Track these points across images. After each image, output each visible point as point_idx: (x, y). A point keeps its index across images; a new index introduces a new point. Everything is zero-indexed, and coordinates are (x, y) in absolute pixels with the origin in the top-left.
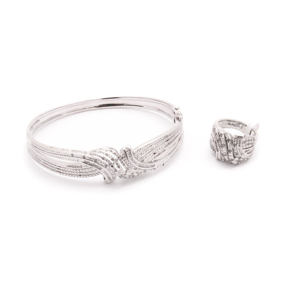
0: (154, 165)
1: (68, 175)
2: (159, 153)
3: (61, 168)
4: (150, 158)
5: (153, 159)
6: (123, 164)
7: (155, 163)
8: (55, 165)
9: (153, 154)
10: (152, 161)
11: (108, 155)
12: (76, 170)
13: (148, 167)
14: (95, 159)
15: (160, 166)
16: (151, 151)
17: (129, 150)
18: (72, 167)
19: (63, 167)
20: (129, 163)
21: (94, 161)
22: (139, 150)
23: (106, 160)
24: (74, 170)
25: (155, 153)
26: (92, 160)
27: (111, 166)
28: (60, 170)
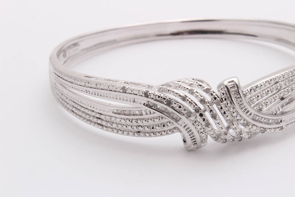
0: (281, 121)
1: (115, 131)
2: (291, 99)
3: (102, 117)
4: (275, 106)
5: (280, 108)
6: (223, 112)
7: (283, 118)
8: (93, 111)
9: (279, 98)
10: (277, 112)
11: (193, 93)
12: (130, 120)
13: (270, 124)
14: (167, 98)
15: (292, 123)
16: (276, 93)
17: (235, 86)
18: (123, 114)
19: (107, 115)
20: (234, 111)
21: (167, 104)
22: (254, 88)
23: (190, 102)
24: (128, 121)
25: (284, 97)
26: (161, 100)
27: (199, 115)
28: (101, 121)
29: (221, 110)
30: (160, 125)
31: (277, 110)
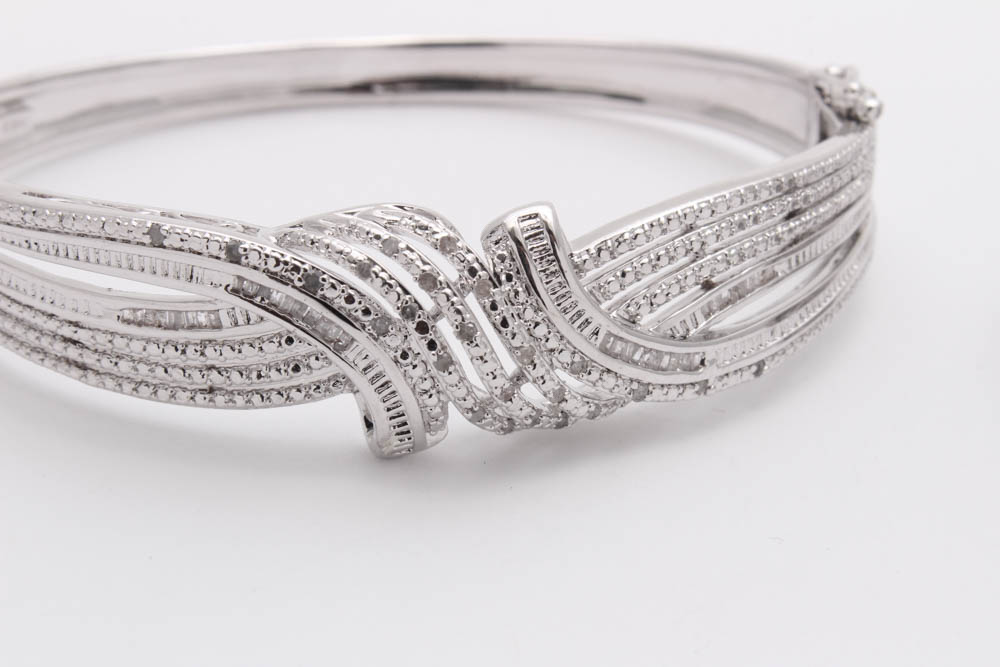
0: (702, 362)
1: (128, 387)
2: (736, 289)
3: (82, 335)
4: (680, 307)
5: (700, 317)
6: (499, 319)
7: (710, 351)
8: (52, 316)
9: (697, 284)
10: (688, 330)
11: (398, 252)
12: (180, 347)
13: (663, 370)
14: (306, 267)
15: (740, 373)
16: (687, 265)
17: (542, 233)
18: (153, 325)
19: (99, 330)
20: (539, 319)
21: (303, 287)
22: (609, 244)
23: (385, 283)
24: (170, 351)
25: (714, 280)
26: (283, 273)
27: (416, 329)
28: (80, 351)
29: (493, 312)
30: (282, 366)
31: (690, 324)
